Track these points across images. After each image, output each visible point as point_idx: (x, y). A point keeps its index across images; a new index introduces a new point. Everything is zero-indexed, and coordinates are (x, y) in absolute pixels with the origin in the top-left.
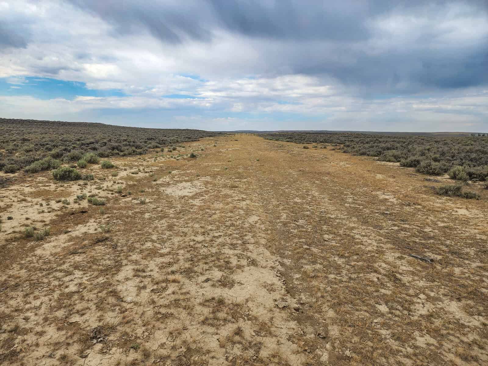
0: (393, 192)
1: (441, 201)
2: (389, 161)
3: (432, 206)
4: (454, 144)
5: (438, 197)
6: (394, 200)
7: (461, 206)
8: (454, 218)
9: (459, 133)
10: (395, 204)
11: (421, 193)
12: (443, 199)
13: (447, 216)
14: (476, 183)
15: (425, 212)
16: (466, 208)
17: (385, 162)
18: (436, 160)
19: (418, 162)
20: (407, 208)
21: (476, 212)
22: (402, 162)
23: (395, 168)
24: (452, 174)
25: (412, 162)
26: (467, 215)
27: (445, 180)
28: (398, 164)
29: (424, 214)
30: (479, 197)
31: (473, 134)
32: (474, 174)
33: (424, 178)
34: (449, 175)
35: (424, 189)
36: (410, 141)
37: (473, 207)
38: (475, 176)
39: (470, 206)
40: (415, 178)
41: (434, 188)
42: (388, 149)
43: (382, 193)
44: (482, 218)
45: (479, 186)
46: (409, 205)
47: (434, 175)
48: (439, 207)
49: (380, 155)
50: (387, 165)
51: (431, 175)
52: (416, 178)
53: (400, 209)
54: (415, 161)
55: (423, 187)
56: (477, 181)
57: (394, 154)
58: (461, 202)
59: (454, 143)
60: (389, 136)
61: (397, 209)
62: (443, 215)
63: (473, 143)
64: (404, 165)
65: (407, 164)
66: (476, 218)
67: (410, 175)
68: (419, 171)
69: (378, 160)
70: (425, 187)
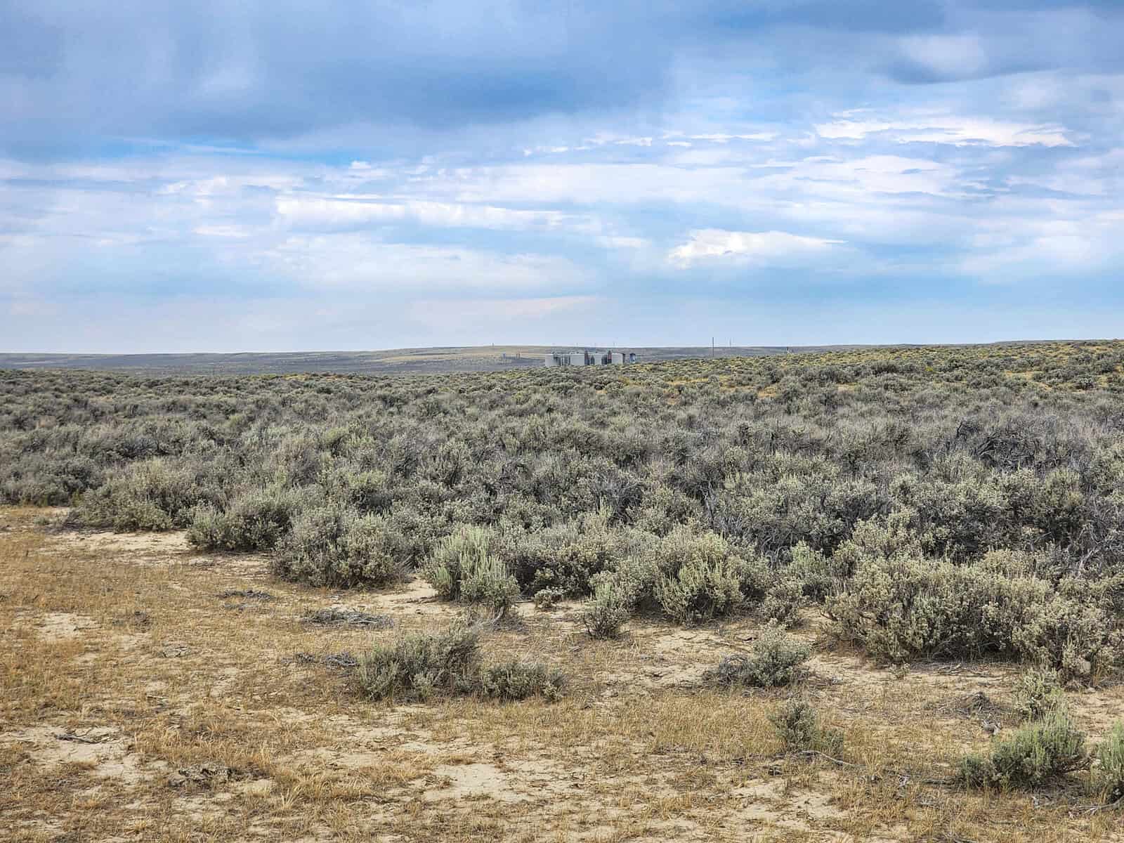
0: (129, 714)
1: (377, 732)
2: (133, 526)
3: (327, 774)
4: (470, 411)
5: (363, 715)
6: (127, 770)
7: (471, 750)
8: (428, 822)
9: (500, 354)
10: (129, 789)
11: (281, 701)
12: (392, 718)
13: (396, 820)
14: (555, 610)
15: (284, 814)
16: (497, 757)
17: (108, 535)
18: (368, 501)
19: (282, 518)
20: (194, 808)
21: (539, 767)
22: (201, 527)
23: (161, 565)
24: (443, 573)
25: (250, 519)
26: (496, 795)
27: (412, 609)
28: (179, 540)
29: (280, 825)
30: (557, 682)
31: (561, 357)
32: (542, 564)
33: (309, 612)
34: (431, 579)
35: (298, 675)
36: (260, 405)
37: (527, 742)
38: (549, 574)
39: (514, 743)
40: (263, 618)
41: (346, 663)
42: (130, 453)
43: (60, 731)
44: (563, 798)
45: (568, 626)
46: (205, 785)
47: (359, 591)
48: (365, 773)
49: (83, 491)
50: (120, 552)
51: (345, 587)
52: (264, 612)
53: (150, 822)
54: (264, 513)
55: (292, 666)
56: (557, 599)
57: (154, 481)
58: (477, 723)
59: (472, 402)
60: (153, 378)
61: (136, 822)
62: (380, 817)
63: (554, 399)
64: (212, 546)
65: (227, 534)
66: (531, 807)
67: (236, 601)
68: (287, 570)
69: (69, 525)
70: (305, 660)
